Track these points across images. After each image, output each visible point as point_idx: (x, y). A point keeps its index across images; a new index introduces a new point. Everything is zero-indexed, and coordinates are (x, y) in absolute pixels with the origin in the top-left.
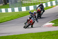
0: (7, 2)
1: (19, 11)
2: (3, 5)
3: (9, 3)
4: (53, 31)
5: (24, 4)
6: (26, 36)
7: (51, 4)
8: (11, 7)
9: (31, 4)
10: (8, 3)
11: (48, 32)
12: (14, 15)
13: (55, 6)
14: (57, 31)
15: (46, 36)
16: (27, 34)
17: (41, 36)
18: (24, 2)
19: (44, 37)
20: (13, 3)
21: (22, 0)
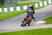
0: (3, 2)
1: (14, 10)
4: (45, 28)
5: (18, 4)
6: (20, 33)
7: (43, 4)
8: (7, 7)
10: (4, 4)
11: (40, 29)
12: (9, 14)
13: (46, 6)
14: (48, 28)
15: (39, 33)
17: (34, 33)
19: (36, 34)
20: (9, 3)
21: (17, 1)
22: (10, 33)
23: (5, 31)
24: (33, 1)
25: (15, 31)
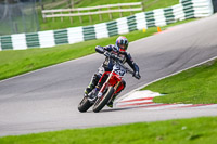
5: (47, 21)
6: (54, 140)
7: (150, 20)
9: (74, 22)
13: (163, 28)
16: (57, 133)
17: (110, 141)
21: (40, 8)
24: (106, 9)
25: (31, 132)
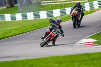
0: (14, 3)
1: (35, 18)
2: (7, 8)
3: (18, 5)
5: (43, 6)
6: (47, 61)
7: (91, 6)
8: (21, 11)
9: (56, 7)
10: (15, 5)
11: (85, 54)
12: (26, 26)
13: (98, 10)
15: (82, 61)
17: (73, 62)
18: (43, 3)
19: (78, 64)
20: (25, 4)
21: (40, 0)
22: (27, 61)
23: (17, 57)
24: (71, 1)
